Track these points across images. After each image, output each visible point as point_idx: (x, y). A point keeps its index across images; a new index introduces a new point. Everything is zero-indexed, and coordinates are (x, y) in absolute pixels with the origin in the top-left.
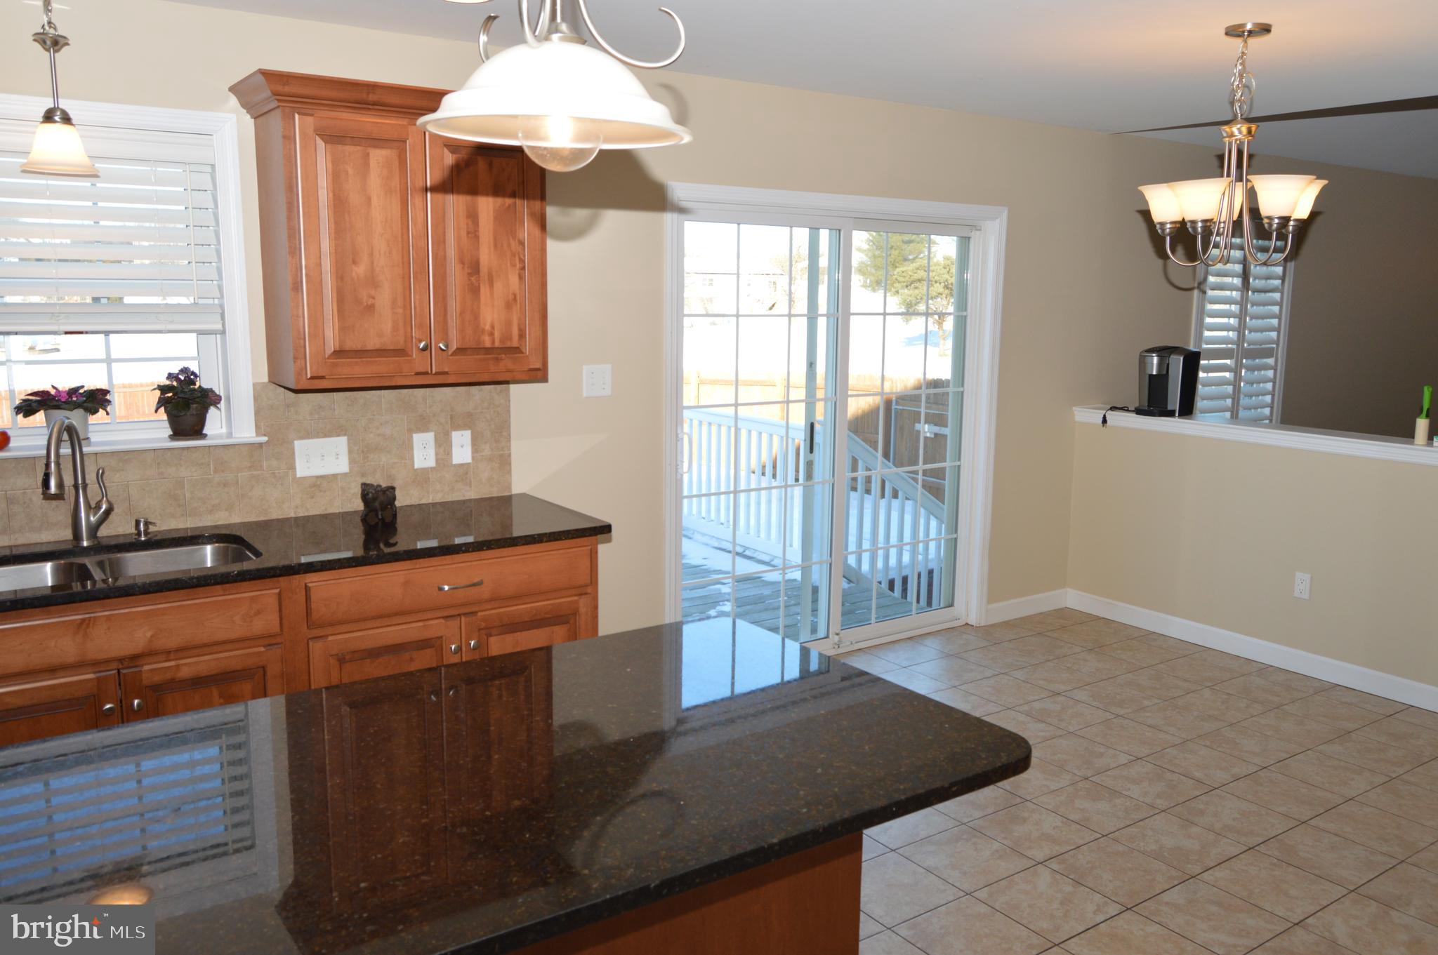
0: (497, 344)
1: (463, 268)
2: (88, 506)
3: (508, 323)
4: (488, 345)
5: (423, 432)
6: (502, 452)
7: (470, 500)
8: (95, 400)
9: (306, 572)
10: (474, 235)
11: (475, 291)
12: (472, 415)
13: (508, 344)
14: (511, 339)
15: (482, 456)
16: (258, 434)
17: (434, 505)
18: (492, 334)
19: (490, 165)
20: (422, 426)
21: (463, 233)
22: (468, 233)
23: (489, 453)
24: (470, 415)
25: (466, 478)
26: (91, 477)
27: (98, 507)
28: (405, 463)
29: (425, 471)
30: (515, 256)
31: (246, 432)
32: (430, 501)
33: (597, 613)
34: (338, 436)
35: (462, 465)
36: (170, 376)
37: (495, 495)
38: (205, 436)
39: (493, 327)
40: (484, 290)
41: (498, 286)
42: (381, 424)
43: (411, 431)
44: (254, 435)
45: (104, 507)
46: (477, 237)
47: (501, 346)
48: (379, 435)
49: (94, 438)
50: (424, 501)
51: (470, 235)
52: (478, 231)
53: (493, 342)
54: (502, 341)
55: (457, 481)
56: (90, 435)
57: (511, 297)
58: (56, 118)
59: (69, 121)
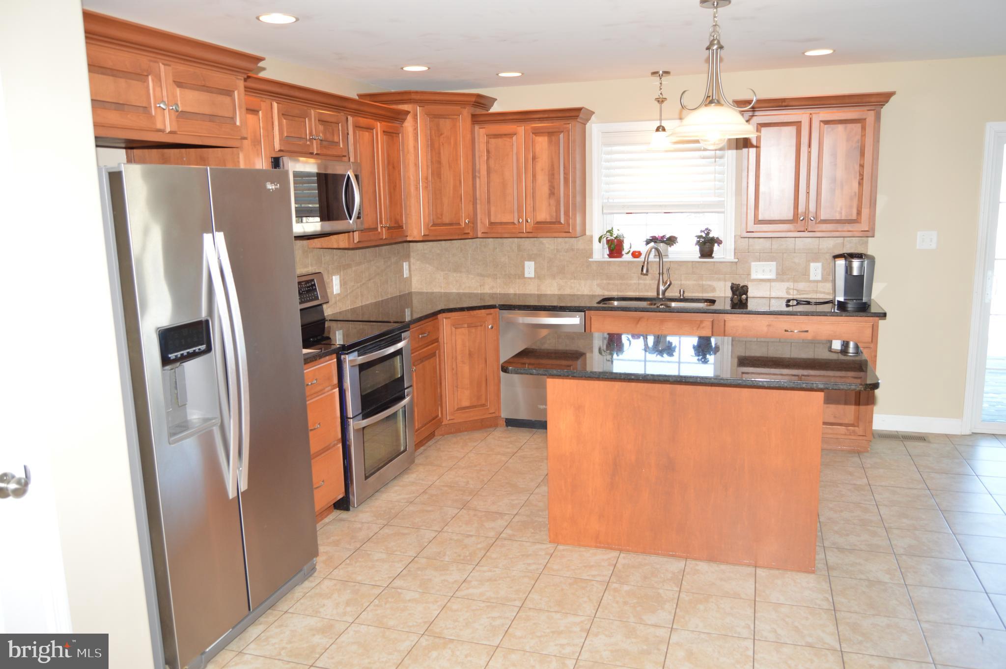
0: (843, 218)
2: (663, 282)
3: (851, 207)
4: (838, 218)
5: (816, 262)
8: (671, 241)
9: (725, 313)
13: (850, 218)
14: (851, 215)
16: (735, 258)
18: (840, 213)
19: (845, 129)
20: (816, 259)
26: (665, 271)
27: (666, 283)
28: (805, 277)
29: (815, 282)
30: (857, 173)
31: (730, 257)
33: (876, 359)
34: (772, 261)
36: (702, 231)
38: (713, 257)
39: (842, 209)
40: (838, 191)
41: (846, 189)
42: (794, 257)
43: (809, 262)
44: (733, 258)
45: (668, 283)
46: (835, 165)
47: (845, 219)
48: (792, 262)
49: (670, 256)
51: (831, 164)
52: (836, 161)
53: (841, 217)
54: (846, 216)
56: (669, 254)
57: (853, 194)
58: (660, 130)
59: (664, 130)
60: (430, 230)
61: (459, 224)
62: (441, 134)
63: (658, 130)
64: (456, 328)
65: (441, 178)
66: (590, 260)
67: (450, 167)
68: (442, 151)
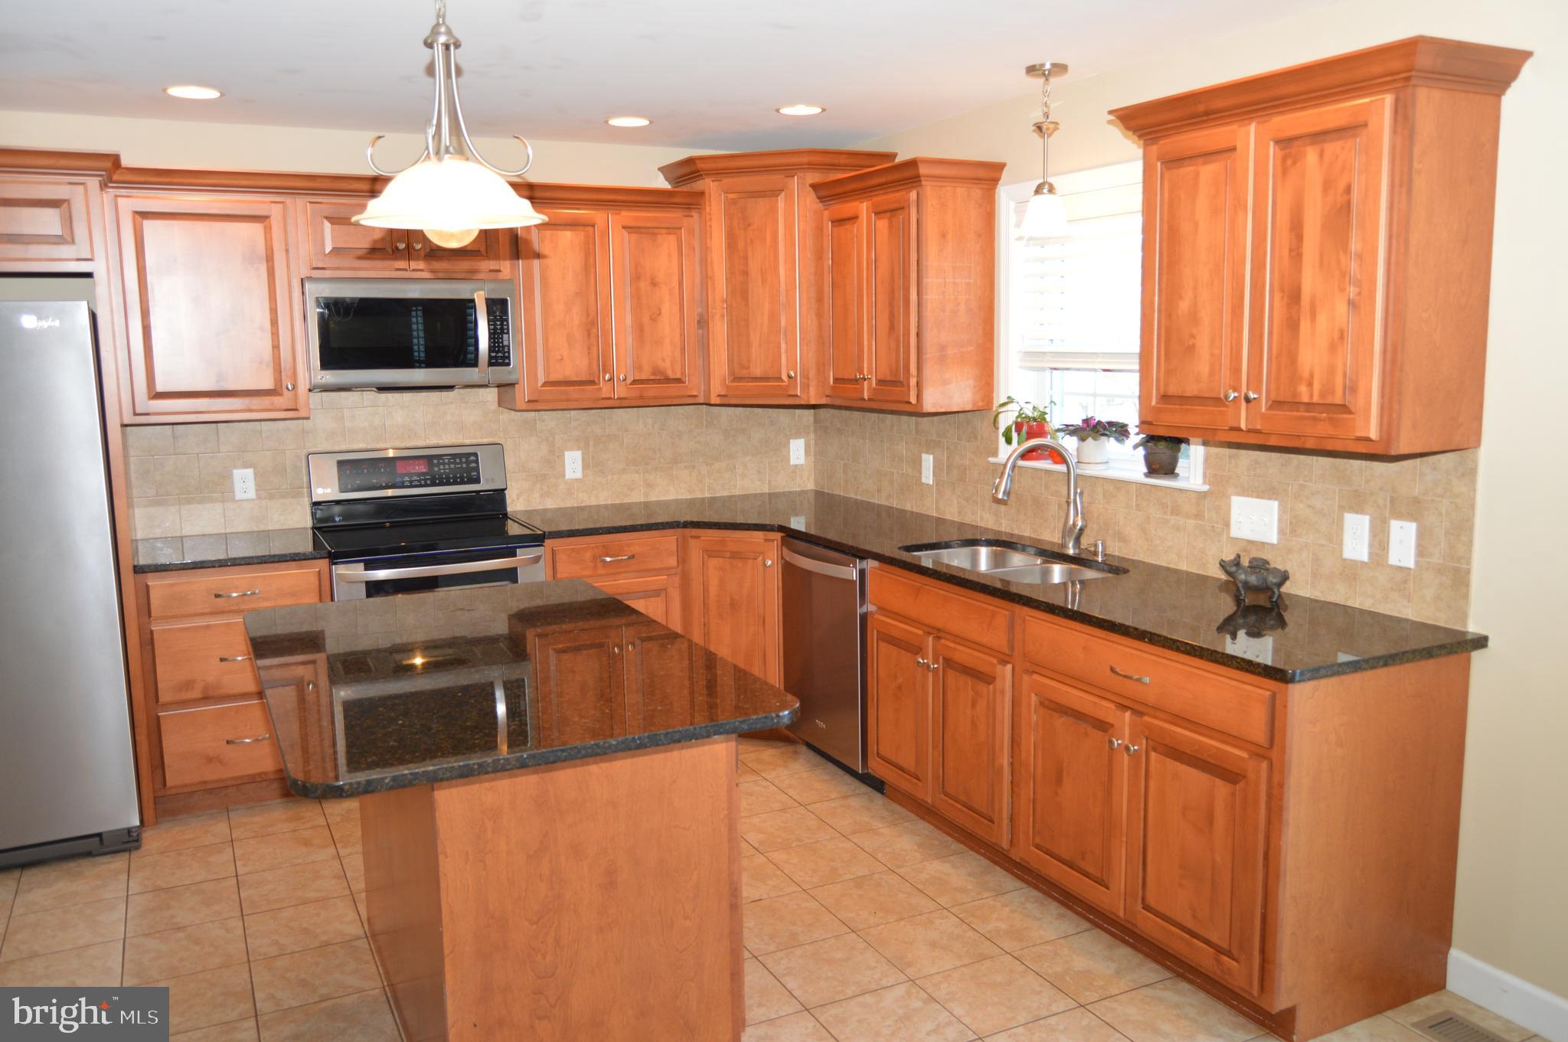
0: (1316, 399)
1: (1283, 297)
3: (1331, 370)
4: (1305, 399)
5: (1357, 513)
6: (1458, 565)
7: (1407, 620)
9: (1024, 604)
10: (1296, 254)
11: (1292, 325)
12: (1419, 503)
13: (1329, 400)
14: (1333, 392)
15: (1429, 563)
16: (1204, 482)
17: (1362, 611)
18: (1310, 384)
19: (1321, 155)
20: (1357, 504)
21: (1286, 252)
22: (1291, 251)
23: (1441, 561)
24: (1416, 501)
25: (1405, 589)
28: (1333, 548)
29: (1355, 564)
30: (1344, 276)
31: (1197, 480)
32: (1357, 606)
34: (1270, 499)
35: (1401, 569)
37: (1442, 624)
38: (1176, 477)
39: (1312, 376)
40: (1305, 326)
41: (1322, 319)
42: (1312, 494)
43: (1342, 509)
44: (1201, 482)
46: (1300, 255)
47: (1321, 402)
48: (1309, 506)
49: (1112, 464)
50: (1349, 603)
51: (1293, 254)
52: (1301, 247)
53: (1311, 396)
54: (1322, 395)
55: (1392, 588)
57: (1336, 335)
58: (1045, 191)
59: (1051, 190)
60: (728, 387)
61: (781, 378)
62: (749, 225)
63: (1038, 190)
64: (709, 557)
65: (748, 300)
66: (992, 460)
67: (764, 281)
68: (750, 255)
